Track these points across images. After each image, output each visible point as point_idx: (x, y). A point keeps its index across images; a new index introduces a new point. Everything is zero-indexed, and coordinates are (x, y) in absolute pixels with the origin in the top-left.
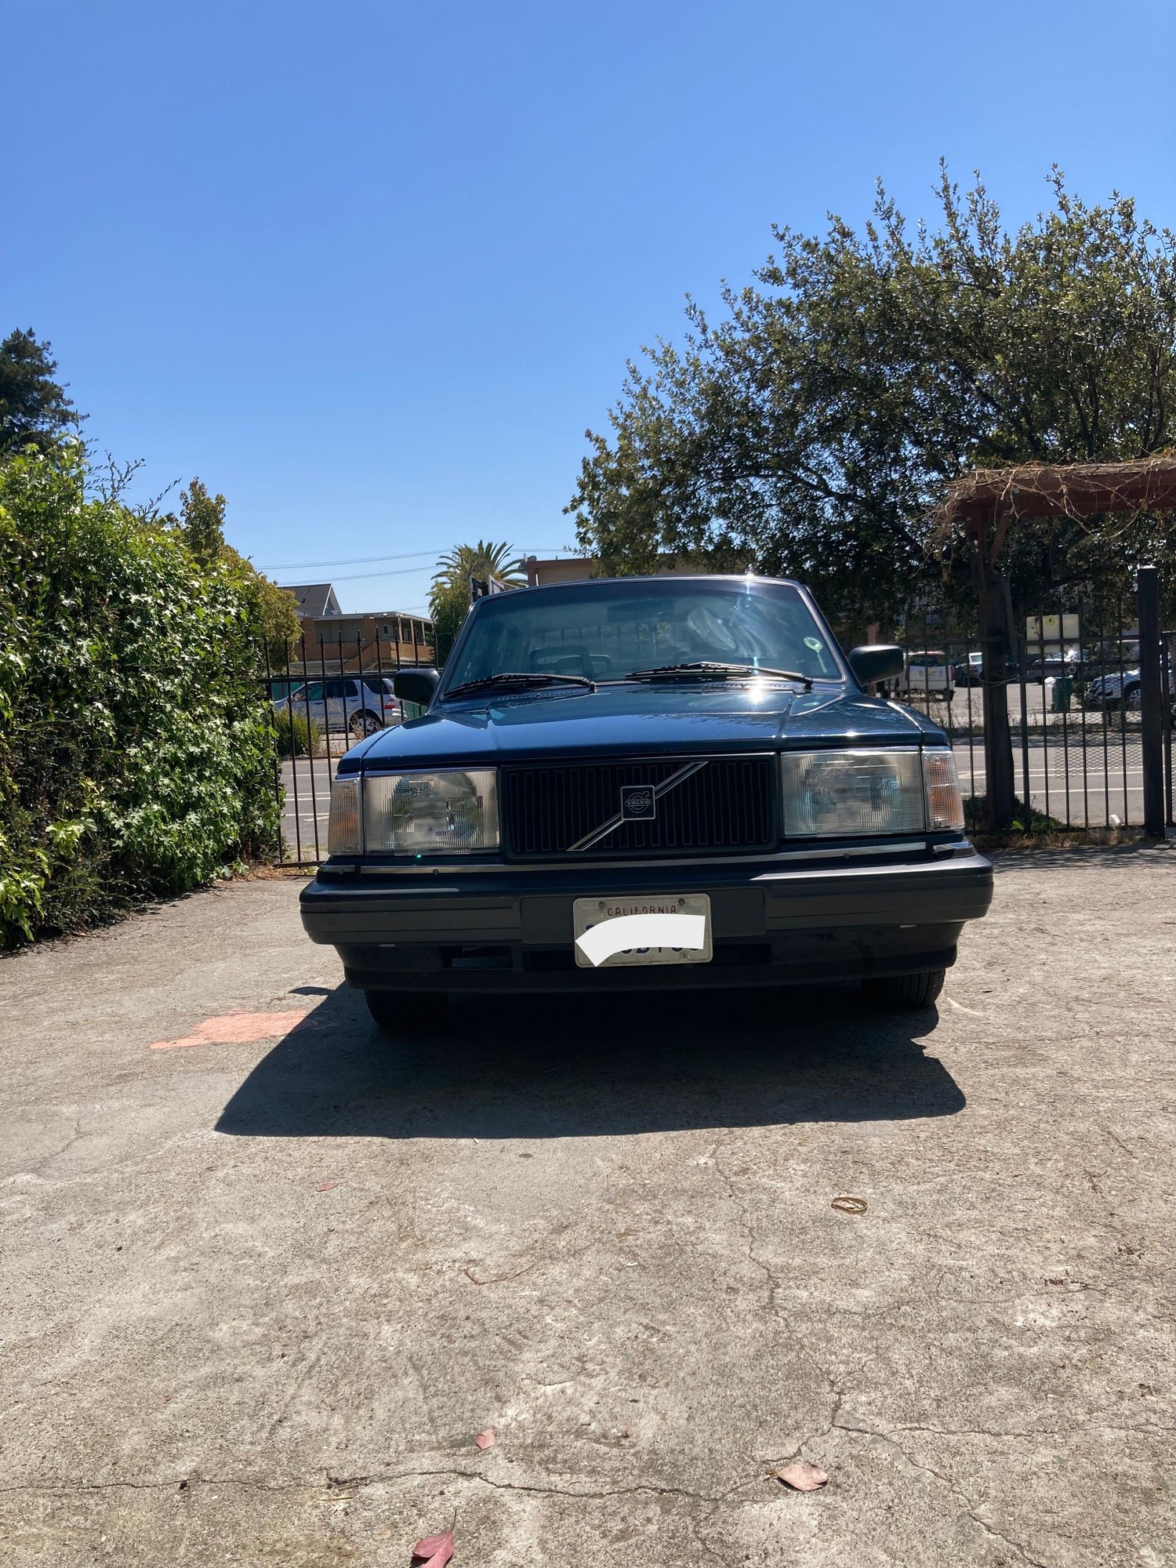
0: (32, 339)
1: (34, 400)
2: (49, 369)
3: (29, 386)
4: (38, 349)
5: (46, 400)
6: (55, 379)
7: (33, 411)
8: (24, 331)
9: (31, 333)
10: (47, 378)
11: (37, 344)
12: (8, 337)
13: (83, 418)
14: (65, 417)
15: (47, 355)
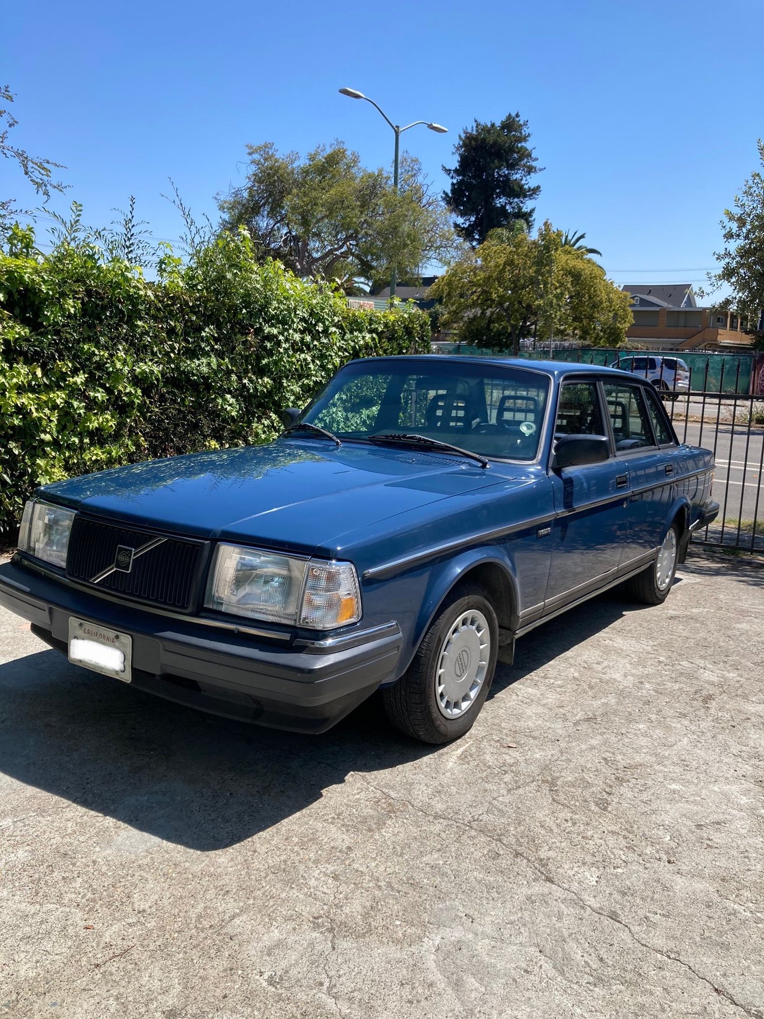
0: (518, 119)
1: (515, 159)
2: (525, 139)
3: (511, 150)
4: (520, 126)
5: (521, 159)
6: (528, 145)
7: (512, 166)
8: (513, 115)
9: (517, 116)
10: (523, 144)
11: (520, 123)
12: (504, 119)
13: (541, 170)
14: (530, 170)
15: (525, 129)
